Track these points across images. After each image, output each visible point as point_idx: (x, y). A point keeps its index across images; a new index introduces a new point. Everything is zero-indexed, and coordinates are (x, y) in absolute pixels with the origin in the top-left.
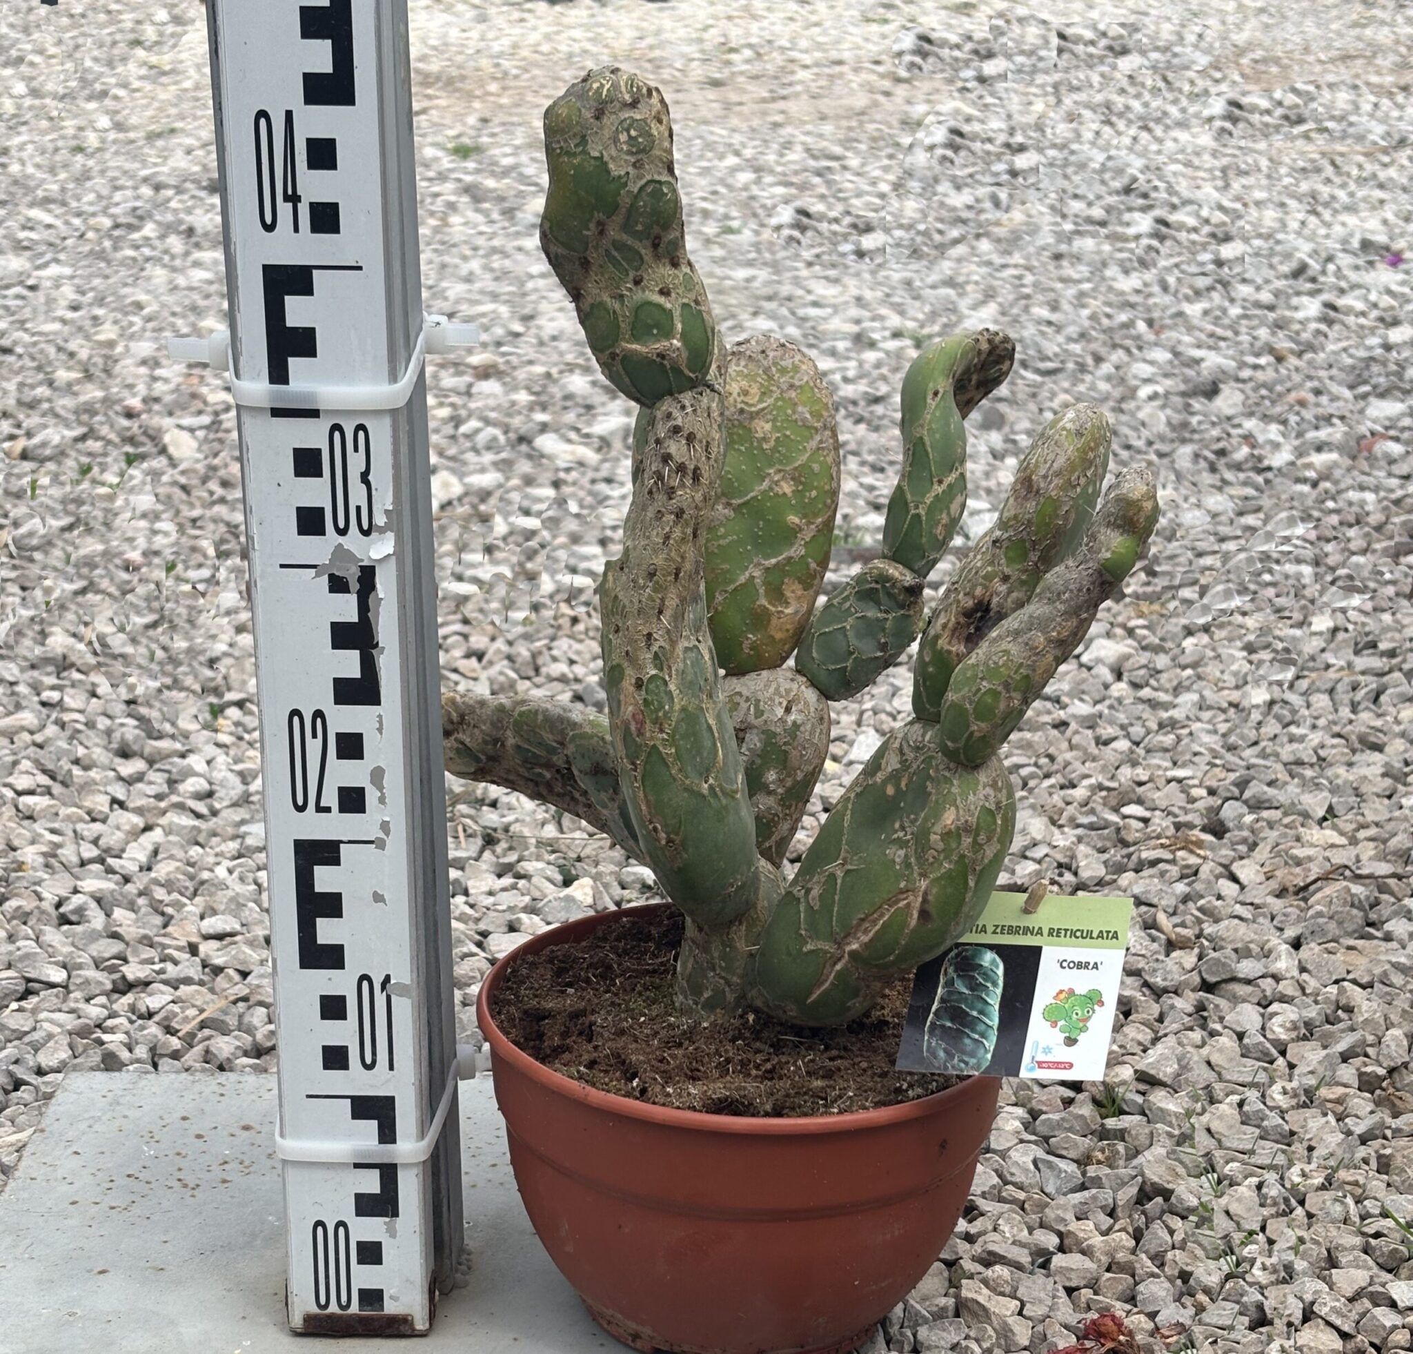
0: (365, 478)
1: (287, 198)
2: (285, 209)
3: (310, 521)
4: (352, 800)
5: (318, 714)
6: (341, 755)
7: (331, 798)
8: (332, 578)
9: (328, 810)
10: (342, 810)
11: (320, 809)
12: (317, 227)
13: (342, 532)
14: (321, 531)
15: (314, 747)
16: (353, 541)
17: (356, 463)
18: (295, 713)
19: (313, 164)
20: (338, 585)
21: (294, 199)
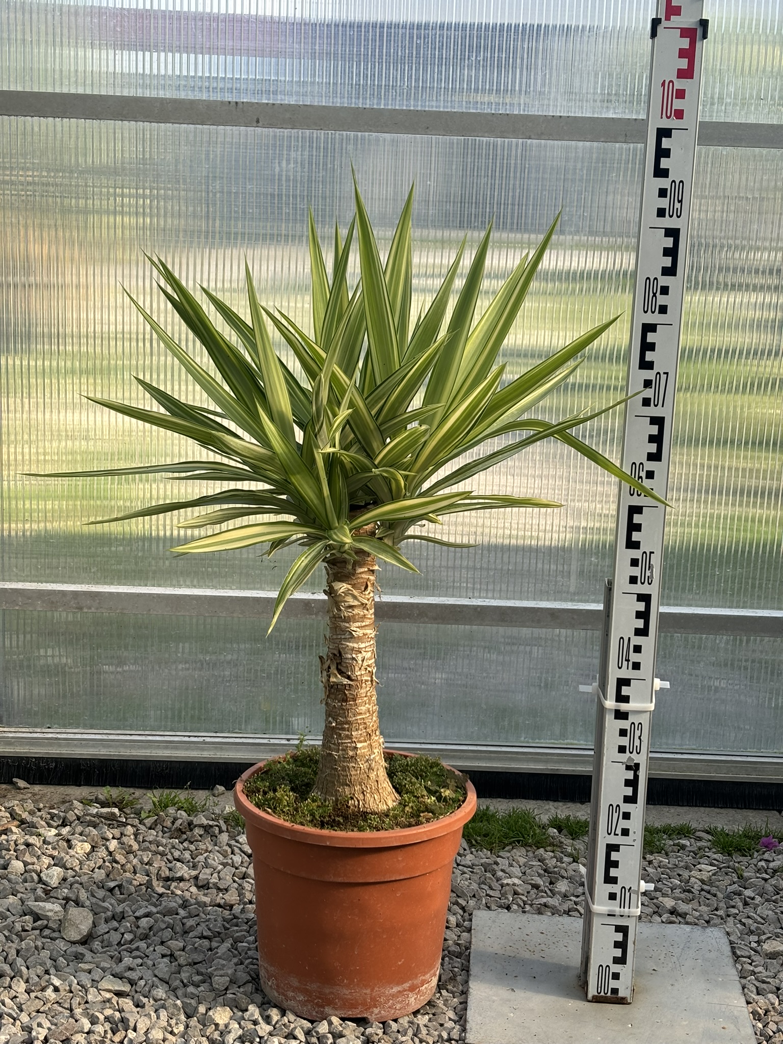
0: (640, 738)
1: (626, 660)
2: (625, 663)
3: (622, 749)
4: (625, 832)
5: (618, 806)
6: (623, 818)
7: (619, 831)
8: (627, 766)
9: (618, 835)
10: (622, 835)
11: (615, 834)
12: (633, 668)
13: (631, 753)
14: (625, 752)
15: (615, 815)
16: (634, 755)
17: (638, 733)
18: (611, 805)
19: (635, 651)
20: (628, 768)
21: (628, 661)
